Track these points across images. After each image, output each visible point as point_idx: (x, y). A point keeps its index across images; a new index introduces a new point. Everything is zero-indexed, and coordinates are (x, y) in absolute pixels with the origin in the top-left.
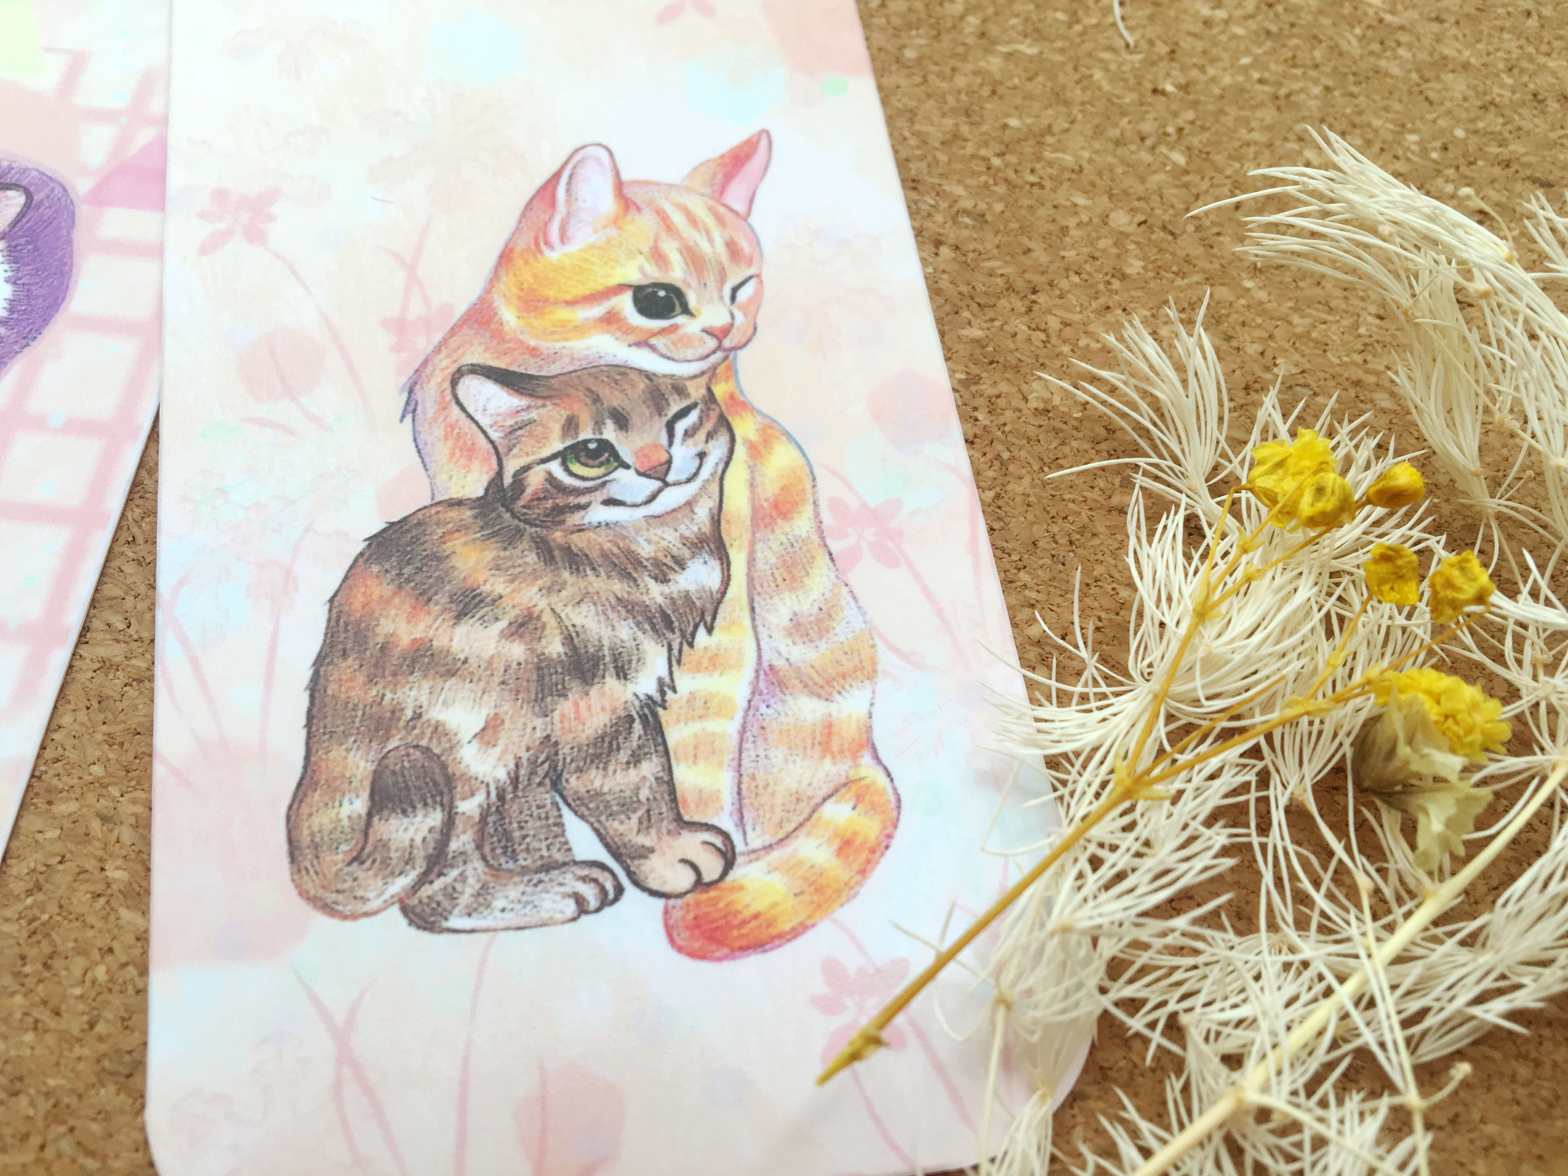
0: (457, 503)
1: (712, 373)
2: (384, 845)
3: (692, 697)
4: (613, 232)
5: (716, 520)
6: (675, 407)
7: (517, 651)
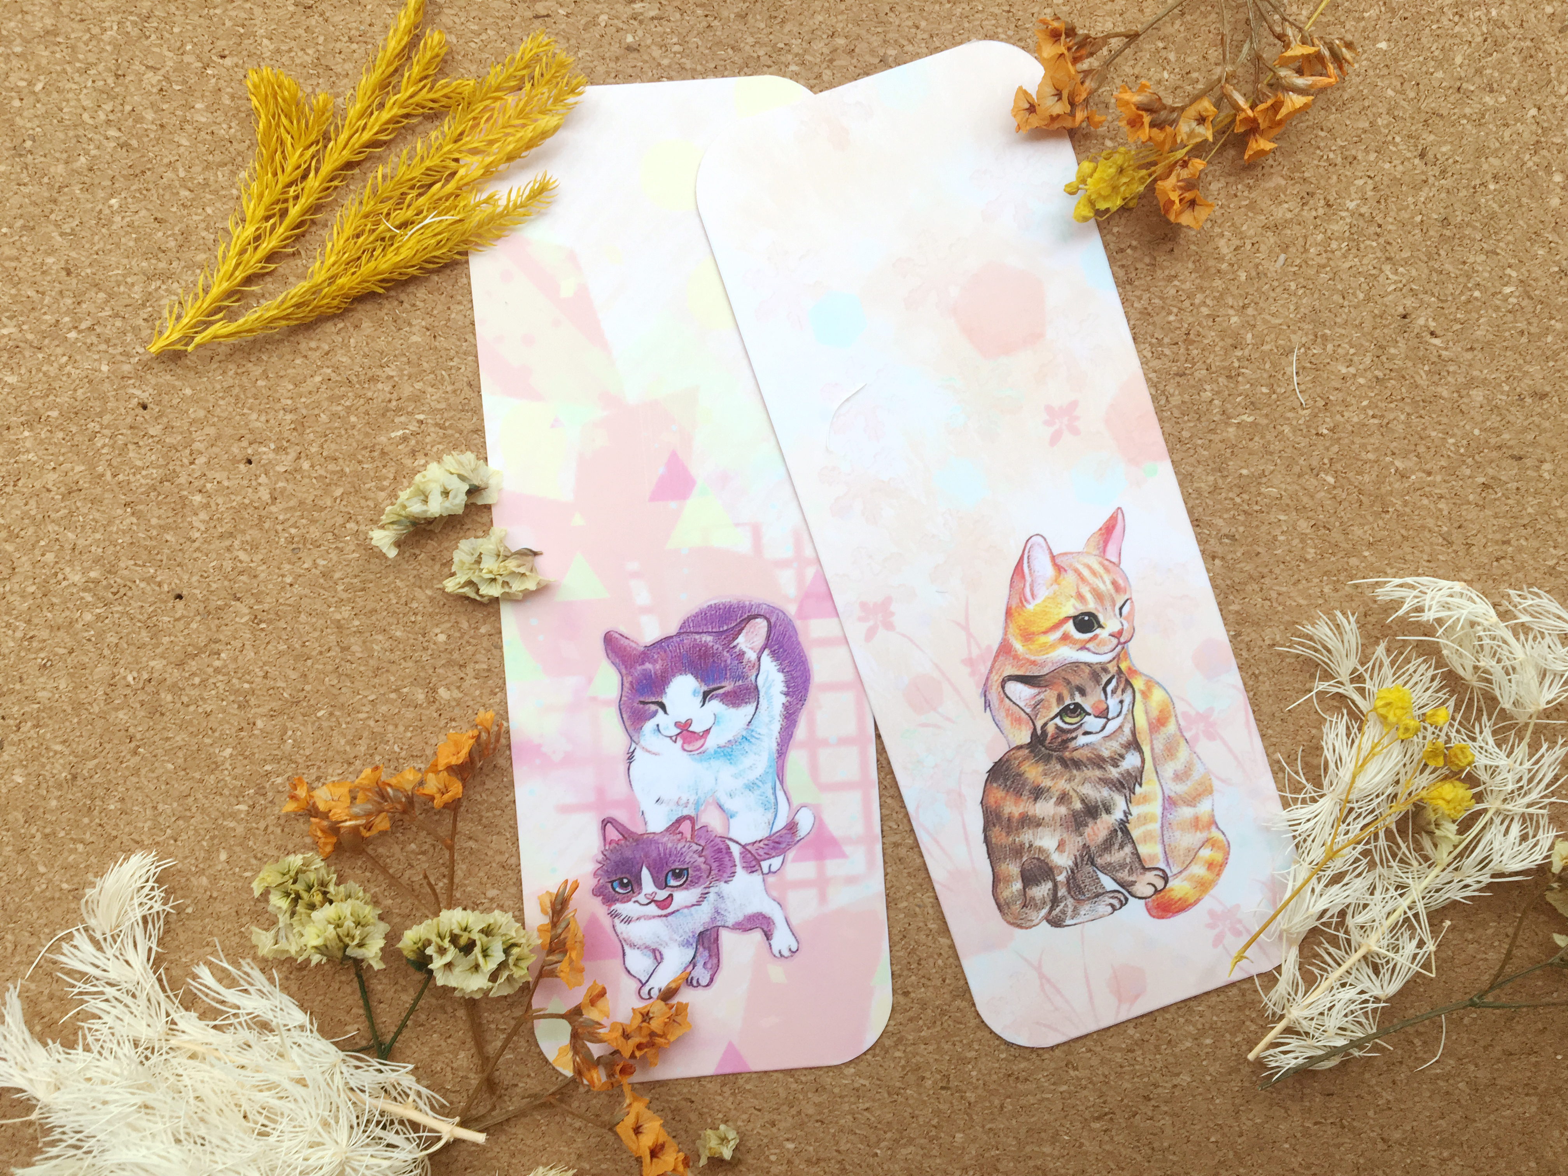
0: (1020, 747)
1: (1117, 657)
2: (1033, 899)
3: (1139, 816)
4: (1055, 587)
5: (1134, 733)
6: (1105, 679)
7: (1063, 810)
